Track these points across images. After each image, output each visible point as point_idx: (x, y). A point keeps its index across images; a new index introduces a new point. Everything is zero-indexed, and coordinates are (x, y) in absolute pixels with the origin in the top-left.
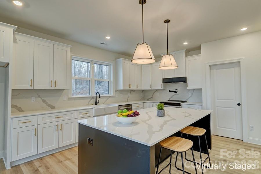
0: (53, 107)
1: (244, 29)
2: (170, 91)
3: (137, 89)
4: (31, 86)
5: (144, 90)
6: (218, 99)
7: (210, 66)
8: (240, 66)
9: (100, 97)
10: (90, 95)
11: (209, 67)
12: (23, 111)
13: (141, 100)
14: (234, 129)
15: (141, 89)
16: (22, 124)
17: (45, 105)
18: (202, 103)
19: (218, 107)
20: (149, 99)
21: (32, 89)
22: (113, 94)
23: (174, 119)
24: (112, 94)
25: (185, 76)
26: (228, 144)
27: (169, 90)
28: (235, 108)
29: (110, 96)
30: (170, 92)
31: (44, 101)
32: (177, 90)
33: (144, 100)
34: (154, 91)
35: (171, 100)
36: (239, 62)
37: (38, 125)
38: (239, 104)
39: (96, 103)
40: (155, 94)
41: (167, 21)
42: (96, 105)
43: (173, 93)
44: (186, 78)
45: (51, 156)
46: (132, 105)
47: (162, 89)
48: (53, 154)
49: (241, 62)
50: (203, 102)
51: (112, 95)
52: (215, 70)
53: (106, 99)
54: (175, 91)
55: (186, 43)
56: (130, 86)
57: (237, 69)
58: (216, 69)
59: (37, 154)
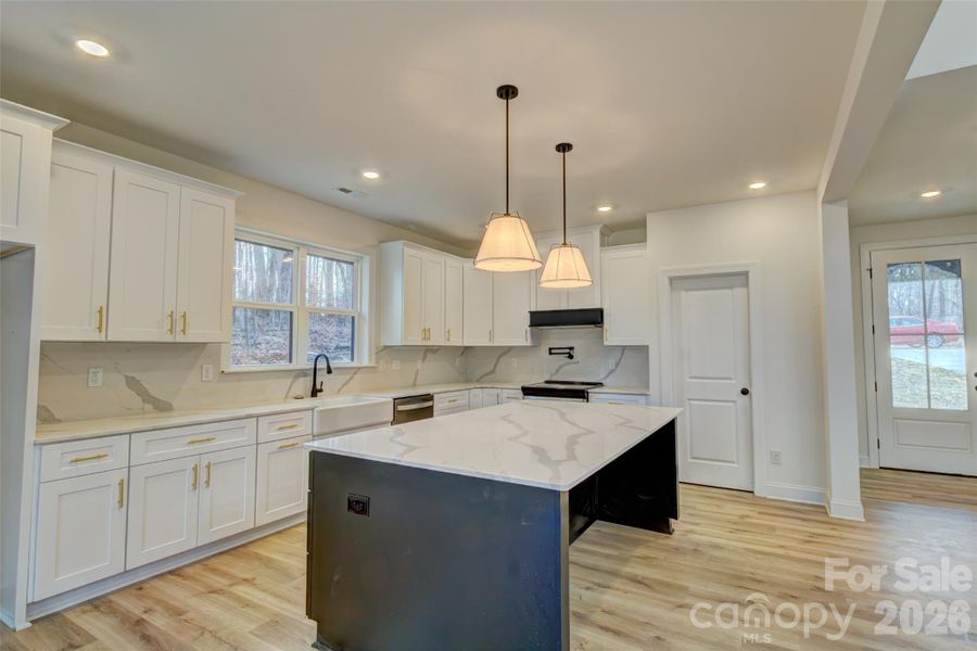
0: (163, 407)
1: (758, 186)
2: (553, 351)
3: (448, 344)
4: (100, 328)
5: (466, 348)
6: (691, 378)
7: (671, 280)
8: (746, 284)
9: (329, 372)
10: (290, 362)
11: (667, 282)
12: (59, 421)
13: (456, 382)
14: (733, 462)
15: (461, 344)
16: (73, 467)
17: (137, 401)
18: (647, 387)
19: (690, 399)
20: (482, 377)
21: (104, 339)
22: (370, 360)
23: (591, 432)
24: (364, 358)
25: (599, 306)
26: (717, 503)
27: (550, 349)
28: (734, 402)
29: (359, 368)
30: (551, 354)
31: (132, 383)
32: (571, 349)
33: (468, 380)
34: (500, 352)
35: (554, 379)
36: (746, 274)
37: (129, 467)
38: (745, 392)
39: (315, 392)
40: (501, 360)
41: (564, 148)
42: (312, 396)
43: (563, 359)
44: (601, 311)
45: (173, 577)
46: (435, 397)
47: (529, 343)
48: (180, 569)
49: (750, 275)
50: (651, 386)
51: (365, 363)
52: (683, 292)
53: (348, 377)
54: (568, 351)
55: (605, 209)
56: (426, 332)
57: (739, 292)
58: (687, 290)
59: (126, 571)
